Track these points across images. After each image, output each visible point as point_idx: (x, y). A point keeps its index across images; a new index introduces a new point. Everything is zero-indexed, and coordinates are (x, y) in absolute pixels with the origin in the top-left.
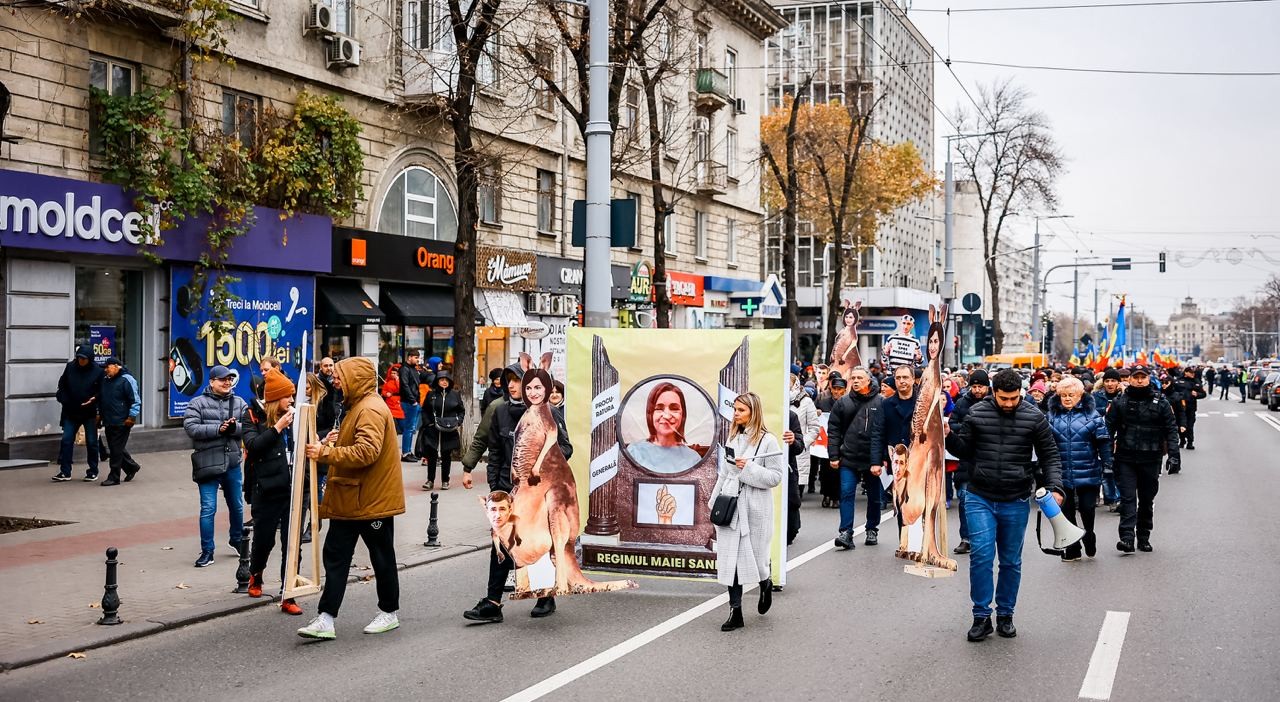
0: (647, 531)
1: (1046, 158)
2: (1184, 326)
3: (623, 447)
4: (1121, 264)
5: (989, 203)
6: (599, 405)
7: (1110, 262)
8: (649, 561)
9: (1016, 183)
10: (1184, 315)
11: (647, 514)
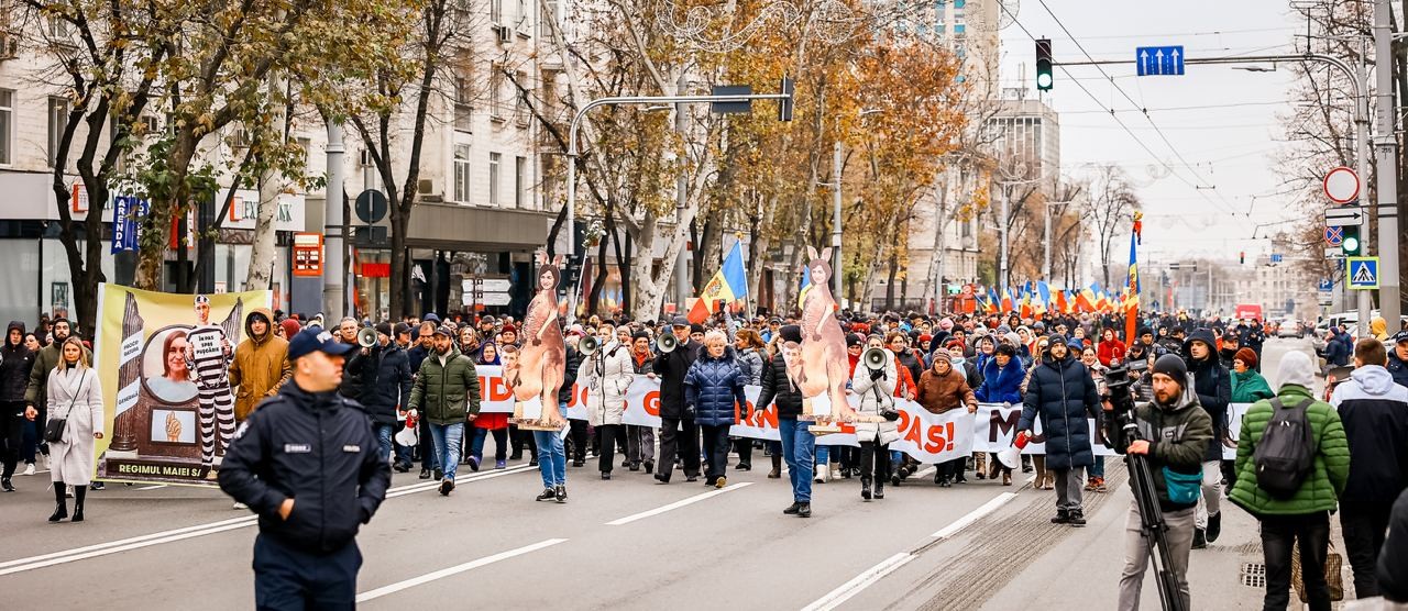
0: (162, 447)
3: (143, 381)
6: (127, 347)
8: (161, 470)
11: (159, 433)
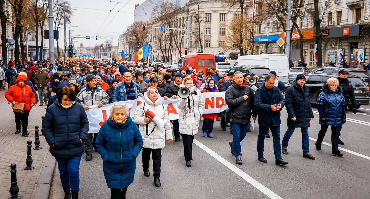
1: (68, 11)
2: (80, 50)
4: (88, 38)
5: (56, 22)
7: (86, 37)
9: (62, 17)
10: (81, 47)
